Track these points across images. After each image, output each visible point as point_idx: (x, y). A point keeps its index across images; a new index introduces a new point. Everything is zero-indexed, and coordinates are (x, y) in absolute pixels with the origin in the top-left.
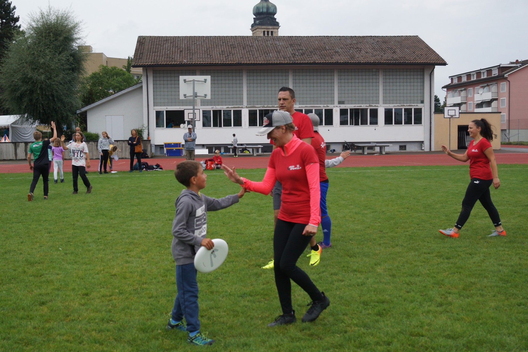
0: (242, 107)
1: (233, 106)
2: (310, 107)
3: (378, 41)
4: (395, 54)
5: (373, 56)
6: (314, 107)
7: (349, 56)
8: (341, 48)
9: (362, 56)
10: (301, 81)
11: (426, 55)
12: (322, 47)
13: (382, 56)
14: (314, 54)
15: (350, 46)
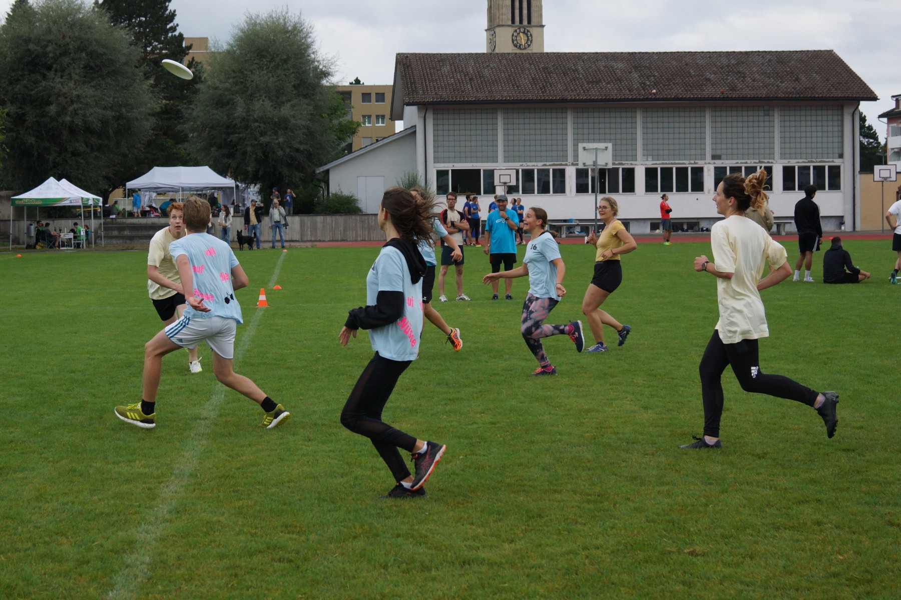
0: (566, 165)
1: (552, 163)
2: (669, 164)
3: (770, 61)
4: (799, 82)
5: (765, 86)
6: (675, 164)
7: (728, 86)
8: (714, 74)
9: (748, 87)
10: (655, 125)
11: (846, 83)
12: (684, 71)
13: (778, 86)
14: (674, 84)
15: (728, 69)
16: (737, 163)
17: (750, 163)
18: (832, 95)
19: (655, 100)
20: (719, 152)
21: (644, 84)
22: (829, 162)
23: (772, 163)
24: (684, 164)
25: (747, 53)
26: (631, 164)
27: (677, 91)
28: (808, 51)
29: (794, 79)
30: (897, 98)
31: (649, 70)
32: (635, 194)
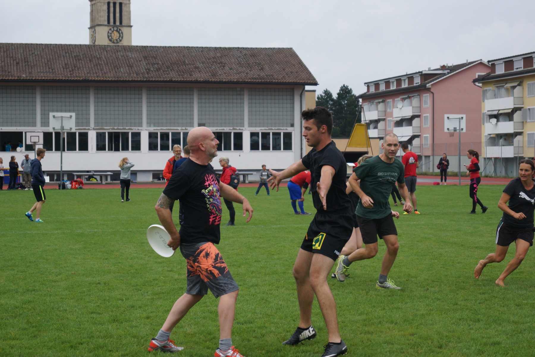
0: (89, 129)
1: (78, 128)
2: (166, 129)
3: (245, 55)
4: (263, 70)
5: (238, 73)
6: (171, 130)
7: (211, 73)
8: (203, 63)
9: (225, 73)
10: (156, 100)
11: (296, 72)
12: (180, 61)
13: (247, 73)
14: (171, 70)
15: (213, 60)
16: (217, 130)
17: (226, 129)
18: (285, 81)
19: (155, 81)
20: (203, 122)
21: (149, 70)
22: (284, 129)
23: (242, 130)
24: (178, 130)
25: (230, 49)
26: (138, 129)
27: (174, 76)
28: (274, 48)
29: (260, 68)
30: (368, 84)
31: (155, 59)
32: (141, 152)
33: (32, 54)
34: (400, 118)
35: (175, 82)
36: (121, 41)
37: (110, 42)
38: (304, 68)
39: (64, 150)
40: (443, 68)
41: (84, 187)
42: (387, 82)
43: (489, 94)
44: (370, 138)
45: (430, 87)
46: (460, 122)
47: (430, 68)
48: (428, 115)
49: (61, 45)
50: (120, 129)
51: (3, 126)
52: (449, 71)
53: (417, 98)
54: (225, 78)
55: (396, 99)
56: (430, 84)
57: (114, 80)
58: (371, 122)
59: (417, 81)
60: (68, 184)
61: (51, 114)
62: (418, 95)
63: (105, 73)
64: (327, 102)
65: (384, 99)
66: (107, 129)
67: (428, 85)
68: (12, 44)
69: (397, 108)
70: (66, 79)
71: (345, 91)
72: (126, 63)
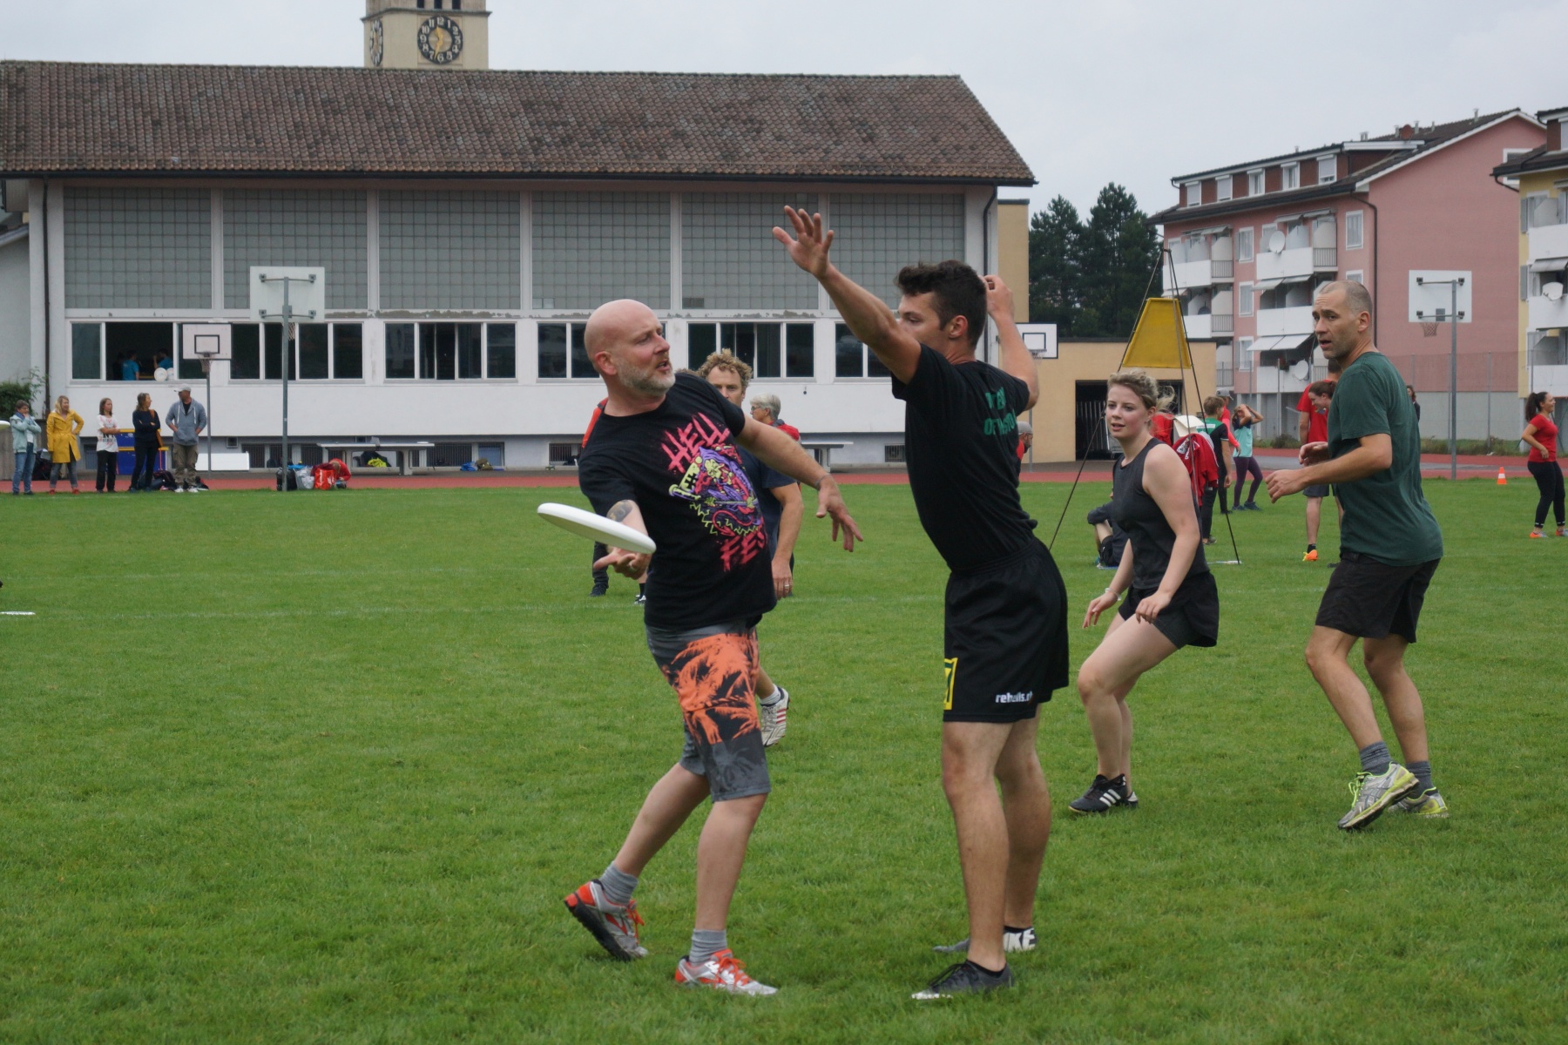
0: (364, 316)
1: (333, 312)
3: (821, 96)
4: (873, 142)
5: (800, 151)
7: (720, 149)
8: (696, 121)
9: (762, 151)
10: (560, 231)
11: (972, 148)
12: (631, 115)
13: (826, 151)
14: (604, 142)
15: (727, 113)
16: (738, 316)
17: (766, 316)
18: (938, 173)
19: (557, 175)
20: (697, 293)
21: (539, 141)
23: (813, 316)
25: (776, 79)
26: (508, 316)
27: (610, 158)
28: (906, 77)
29: (865, 135)
30: (1182, 183)
31: (557, 110)
32: (517, 382)
33: (200, 94)
34: (1277, 283)
35: (615, 176)
36: (456, 56)
37: (426, 61)
38: (995, 136)
39: (292, 376)
40: (1406, 133)
41: (351, 483)
42: (1240, 176)
43: (1540, 211)
44: (1189, 341)
45: (1366, 189)
46: (1454, 292)
47: (1366, 134)
48: (1360, 272)
49: (284, 68)
50: (456, 315)
51: (114, 306)
52: (1422, 143)
53: (1326, 221)
54: (760, 165)
55: (1264, 226)
56: (1367, 181)
57: (438, 171)
58: (1192, 292)
59: (1328, 172)
60: (305, 475)
61: (255, 272)
62: (1330, 214)
63: (410, 151)
64: (1063, 235)
65: (1230, 227)
66: (417, 316)
67: (1361, 186)
68: (141, 66)
69: (1269, 251)
70: (297, 169)
71: (1115, 204)
72: (474, 121)
